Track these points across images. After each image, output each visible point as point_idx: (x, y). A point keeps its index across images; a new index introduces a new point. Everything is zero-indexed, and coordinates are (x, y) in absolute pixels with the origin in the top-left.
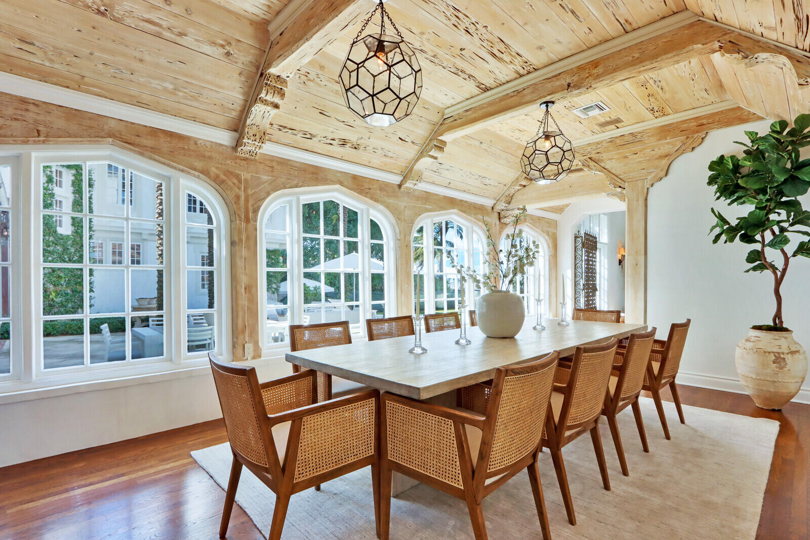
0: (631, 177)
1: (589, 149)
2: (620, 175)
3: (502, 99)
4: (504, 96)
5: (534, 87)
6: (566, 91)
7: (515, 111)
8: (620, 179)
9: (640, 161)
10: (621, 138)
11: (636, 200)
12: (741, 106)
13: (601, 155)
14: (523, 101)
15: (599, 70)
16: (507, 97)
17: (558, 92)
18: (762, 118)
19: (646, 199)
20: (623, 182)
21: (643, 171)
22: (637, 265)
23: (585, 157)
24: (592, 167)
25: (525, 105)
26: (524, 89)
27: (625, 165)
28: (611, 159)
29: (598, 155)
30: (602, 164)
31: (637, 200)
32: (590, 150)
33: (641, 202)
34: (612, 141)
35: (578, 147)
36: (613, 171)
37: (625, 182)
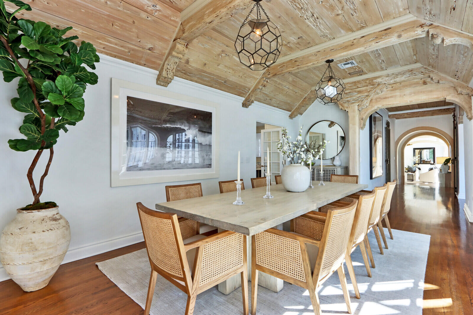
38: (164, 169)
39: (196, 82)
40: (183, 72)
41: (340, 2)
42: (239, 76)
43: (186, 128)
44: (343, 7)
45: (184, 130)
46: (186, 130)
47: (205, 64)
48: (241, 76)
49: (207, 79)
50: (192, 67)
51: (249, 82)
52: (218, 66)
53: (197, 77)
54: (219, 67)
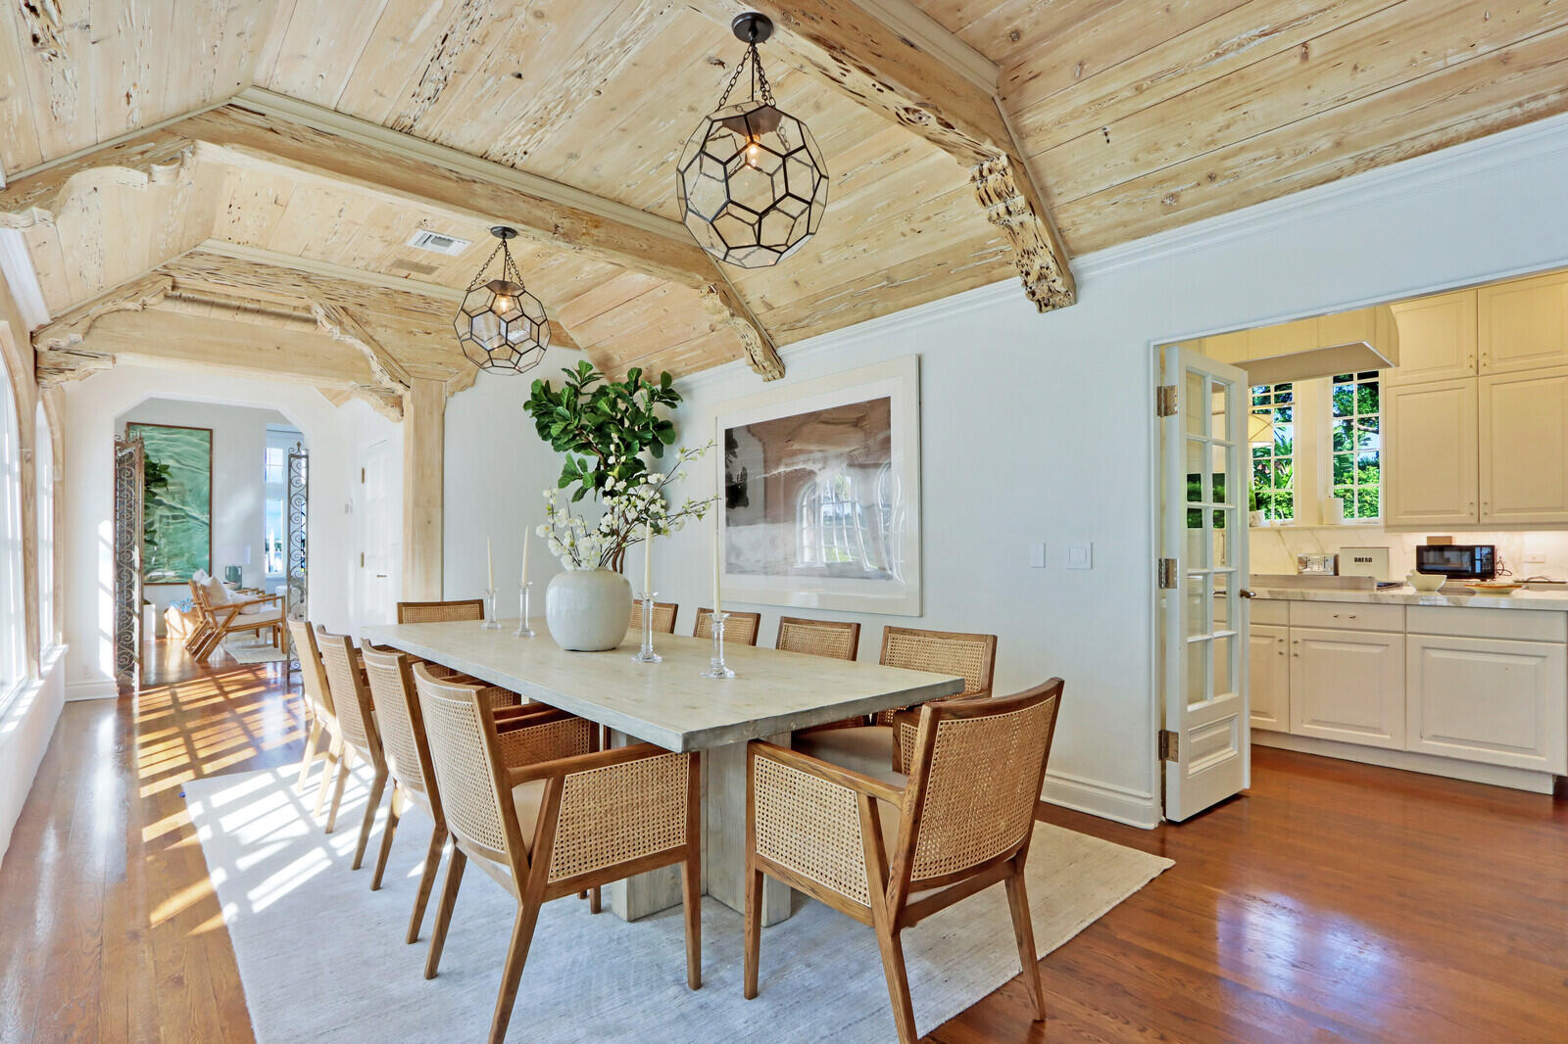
0: (420, 370)
1: (342, 290)
2: (401, 361)
3: (420, 168)
4: (426, 163)
5: (497, 192)
6: (551, 234)
7: (450, 209)
8: (402, 367)
9: (434, 349)
10: (405, 296)
11: (429, 413)
12: (561, 323)
13: (366, 311)
14: (471, 202)
15: (600, 233)
16: (431, 170)
17: (540, 228)
18: (577, 348)
19: (443, 415)
20: (406, 376)
21: (440, 366)
22: (429, 522)
23: (333, 303)
24: (348, 328)
25: (475, 213)
26: (475, 182)
27: (409, 346)
28: (386, 326)
29: (360, 309)
30: (369, 330)
31: (431, 413)
32: (344, 293)
33: (437, 417)
34: (387, 293)
35: (318, 275)
36: (389, 349)
37: (409, 375)
38: (778, 574)
39: (829, 329)
40: (785, 327)
41: (486, 36)
42: (904, 235)
43: (814, 467)
44: (501, 19)
45: (811, 473)
46: (816, 471)
47: (796, 282)
48: (906, 230)
49: (842, 307)
50: (786, 307)
51: (964, 219)
52: (820, 262)
53: (819, 319)
54: (826, 262)
